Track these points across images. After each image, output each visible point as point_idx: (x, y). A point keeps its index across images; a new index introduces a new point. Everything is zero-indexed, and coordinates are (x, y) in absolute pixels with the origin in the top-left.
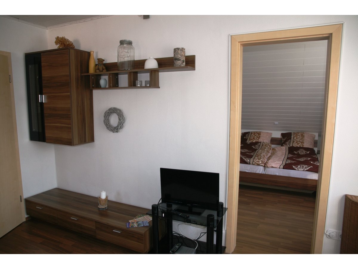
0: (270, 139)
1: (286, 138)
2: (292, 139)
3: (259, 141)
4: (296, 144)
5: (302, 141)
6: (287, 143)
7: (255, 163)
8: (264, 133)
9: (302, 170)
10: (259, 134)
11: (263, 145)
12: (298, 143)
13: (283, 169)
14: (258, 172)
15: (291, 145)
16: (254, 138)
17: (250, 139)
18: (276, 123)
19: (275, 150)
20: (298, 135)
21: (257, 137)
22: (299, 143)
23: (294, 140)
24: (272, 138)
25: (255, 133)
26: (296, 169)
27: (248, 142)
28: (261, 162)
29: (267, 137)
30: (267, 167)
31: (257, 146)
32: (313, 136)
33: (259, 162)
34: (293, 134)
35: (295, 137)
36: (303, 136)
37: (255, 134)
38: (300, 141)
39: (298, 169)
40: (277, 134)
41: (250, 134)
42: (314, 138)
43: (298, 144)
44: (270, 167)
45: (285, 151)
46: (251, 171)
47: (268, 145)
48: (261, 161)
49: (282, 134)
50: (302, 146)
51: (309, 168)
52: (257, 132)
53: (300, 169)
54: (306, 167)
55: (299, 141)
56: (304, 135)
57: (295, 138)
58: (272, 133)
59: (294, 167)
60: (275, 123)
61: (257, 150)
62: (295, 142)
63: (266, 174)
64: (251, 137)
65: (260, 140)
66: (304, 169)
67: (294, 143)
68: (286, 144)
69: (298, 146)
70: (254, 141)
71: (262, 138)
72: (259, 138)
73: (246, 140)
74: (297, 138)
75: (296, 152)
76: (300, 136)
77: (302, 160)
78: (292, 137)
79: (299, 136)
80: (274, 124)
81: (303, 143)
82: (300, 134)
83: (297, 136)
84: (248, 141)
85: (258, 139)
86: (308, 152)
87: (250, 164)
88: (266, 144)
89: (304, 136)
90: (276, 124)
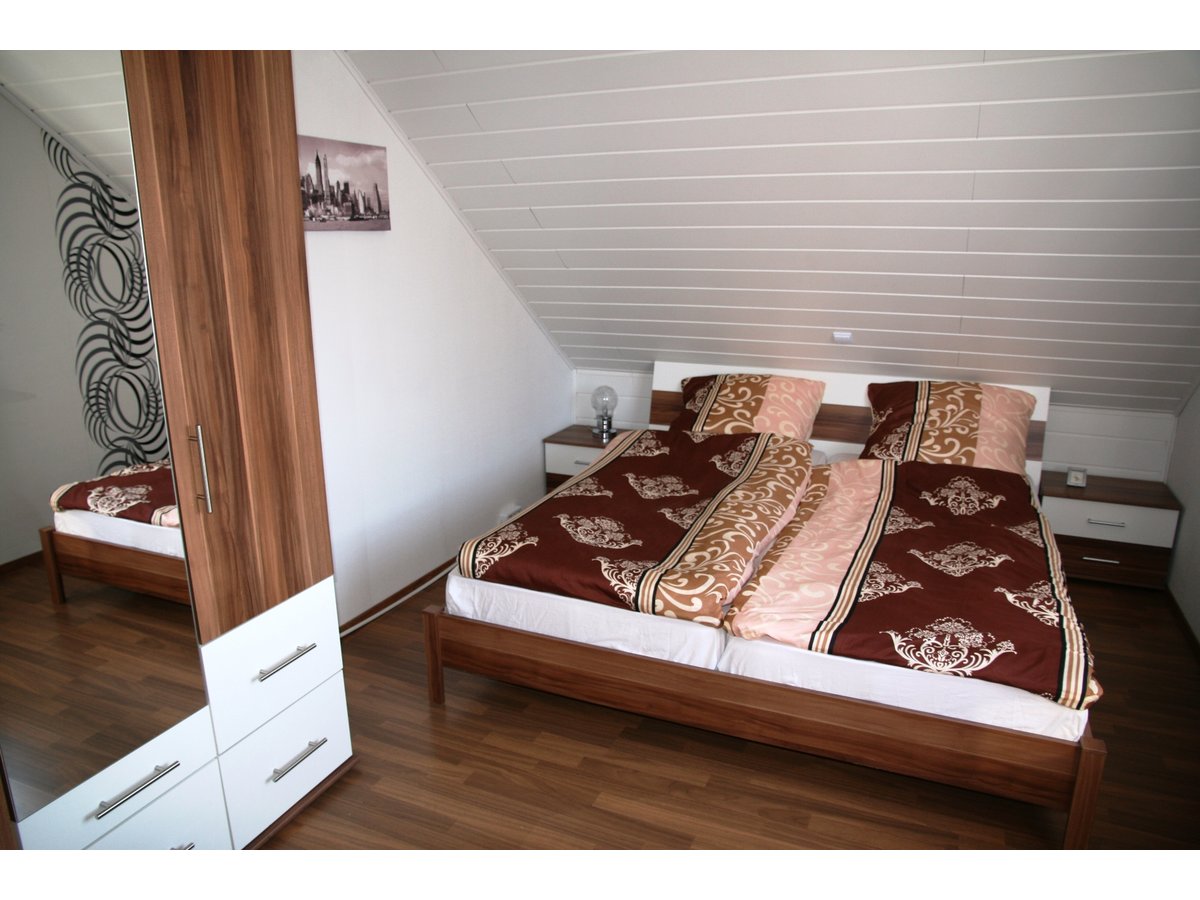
0: (811, 416)
1: (890, 411)
2: (919, 419)
3: (755, 430)
4: (938, 447)
5: (967, 430)
6: (893, 440)
7: (668, 606)
8: (783, 385)
9: (948, 668)
10: (758, 386)
11: (765, 453)
12: (947, 441)
13: (830, 652)
14: (683, 658)
15: (910, 456)
16: (729, 412)
17: (711, 418)
18: (842, 334)
19: (826, 480)
20: (949, 397)
21: (746, 406)
22: (952, 445)
23: (927, 427)
24: (823, 405)
25: (738, 381)
26: (912, 661)
27: (700, 431)
28: (697, 604)
29: (799, 403)
30: (737, 633)
31: (736, 457)
32: (1026, 402)
33: (687, 600)
34: (923, 392)
35: (934, 406)
36: (972, 403)
37: (741, 390)
38: (959, 431)
39: (921, 659)
40: (850, 391)
41: (715, 389)
42: (1030, 412)
43: (946, 449)
44: (753, 639)
45: (874, 491)
46: (644, 650)
47: (794, 453)
48: (700, 596)
49: (875, 391)
50: (964, 461)
51: (994, 655)
52: (749, 377)
53: (932, 666)
54: (972, 650)
55: (955, 435)
56: (978, 397)
57: (934, 414)
58: (823, 385)
59: (897, 641)
60: (837, 335)
61: (729, 479)
62: (929, 437)
63: (733, 672)
64: (716, 405)
65: (761, 424)
66: (961, 665)
67: (928, 443)
68: (888, 447)
69: (948, 462)
70: (728, 430)
71: (769, 410)
72: (755, 411)
73: (692, 417)
74: (943, 416)
75: (934, 496)
76: (962, 403)
77: (957, 570)
78: (921, 406)
79: (954, 402)
80: (833, 340)
81: (974, 443)
82: (957, 391)
83: (943, 402)
84: (697, 428)
85: (748, 415)
86: (995, 502)
87: (637, 610)
88: (781, 449)
89: (978, 403)
90: (843, 341)
